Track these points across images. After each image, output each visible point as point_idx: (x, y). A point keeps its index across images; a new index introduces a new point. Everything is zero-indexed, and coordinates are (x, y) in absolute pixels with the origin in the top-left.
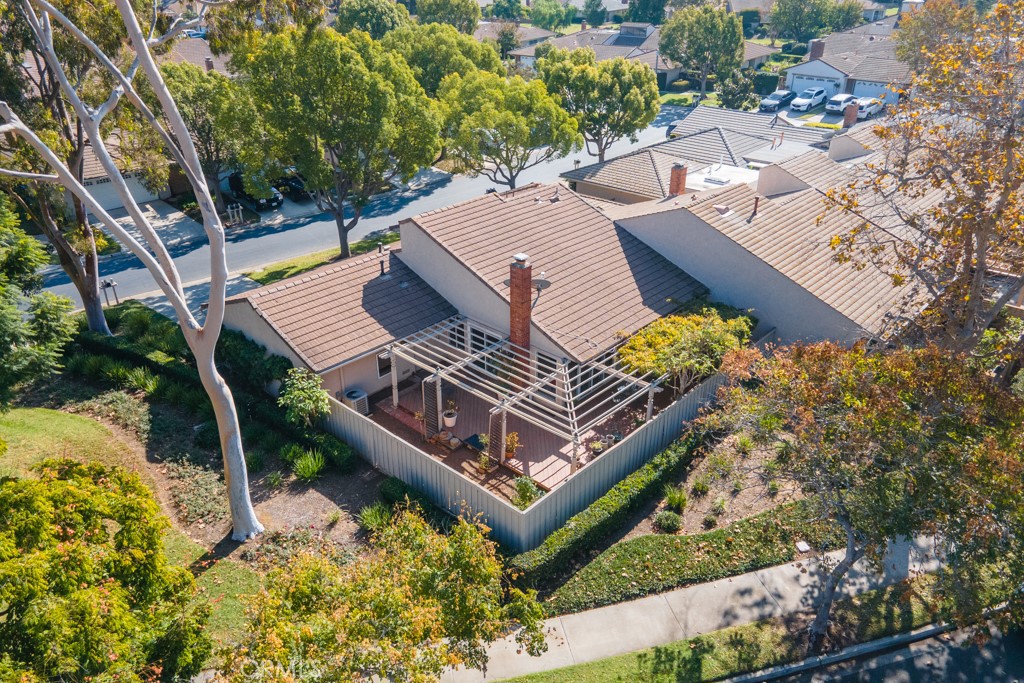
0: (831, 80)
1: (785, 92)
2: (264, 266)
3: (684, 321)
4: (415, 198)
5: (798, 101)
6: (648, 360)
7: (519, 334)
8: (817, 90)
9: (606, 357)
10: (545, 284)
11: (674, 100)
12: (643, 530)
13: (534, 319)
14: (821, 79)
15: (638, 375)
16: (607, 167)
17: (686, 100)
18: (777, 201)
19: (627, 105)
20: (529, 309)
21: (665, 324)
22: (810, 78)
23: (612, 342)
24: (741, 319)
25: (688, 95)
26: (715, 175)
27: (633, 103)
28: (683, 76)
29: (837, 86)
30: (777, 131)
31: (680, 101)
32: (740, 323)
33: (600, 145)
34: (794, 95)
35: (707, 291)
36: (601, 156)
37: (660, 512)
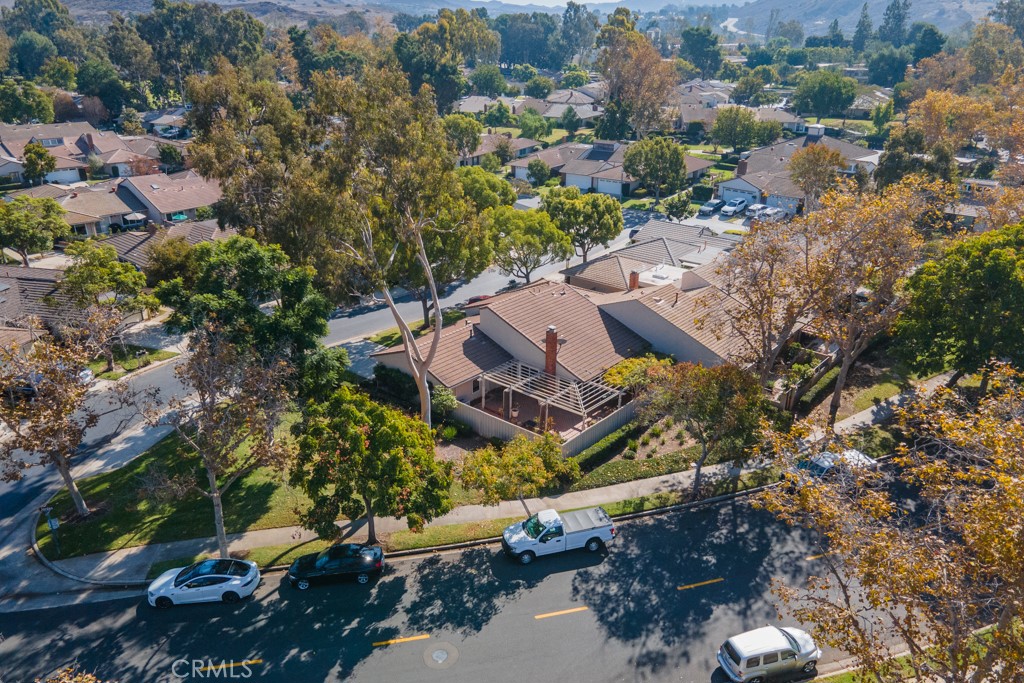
0: (750, 193)
1: (718, 201)
2: (376, 332)
3: (637, 361)
4: (459, 286)
5: (726, 208)
6: (618, 380)
7: (550, 368)
8: (740, 200)
9: (596, 379)
10: (564, 341)
11: (635, 205)
12: (618, 458)
13: (558, 360)
14: (743, 192)
15: (613, 387)
16: (590, 267)
17: (644, 205)
20: (556, 354)
21: (627, 363)
22: (736, 190)
23: (599, 372)
24: (667, 359)
25: (646, 201)
26: (659, 274)
28: (642, 186)
29: (754, 197)
30: (702, 240)
31: (641, 206)
32: (667, 361)
33: (583, 249)
34: (724, 203)
35: (650, 345)
36: (585, 257)
37: (626, 450)
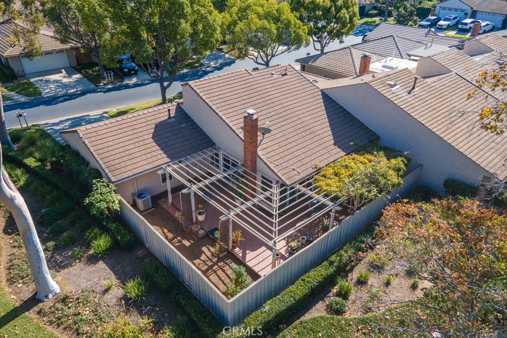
0: (462, 11)
1: (435, 18)
2: (118, 108)
3: (361, 158)
5: (441, 22)
6: (333, 185)
7: (249, 163)
8: (454, 16)
9: (307, 182)
11: (368, 22)
13: (260, 153)
14: (456, 10)
15: (326, 196)
16: (324, 56)
17: (375, 22)
18: (429, 80)
19: (338, 20)
20: (256, 147)
21: (348, 161)
22: (450, 9)
23: (311, 171)
24: (400, 159)
25: (377, 19)
26: (389, 64)
27: (342, 18)
28: (375, 8)
29: (466, 14)
30: (429, 39)
31: (372, 22)
32: (398, 162)
34: (439, 19)
35: (378, 138)
36: (322, 50)
37: (332, 298)
